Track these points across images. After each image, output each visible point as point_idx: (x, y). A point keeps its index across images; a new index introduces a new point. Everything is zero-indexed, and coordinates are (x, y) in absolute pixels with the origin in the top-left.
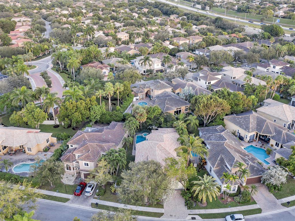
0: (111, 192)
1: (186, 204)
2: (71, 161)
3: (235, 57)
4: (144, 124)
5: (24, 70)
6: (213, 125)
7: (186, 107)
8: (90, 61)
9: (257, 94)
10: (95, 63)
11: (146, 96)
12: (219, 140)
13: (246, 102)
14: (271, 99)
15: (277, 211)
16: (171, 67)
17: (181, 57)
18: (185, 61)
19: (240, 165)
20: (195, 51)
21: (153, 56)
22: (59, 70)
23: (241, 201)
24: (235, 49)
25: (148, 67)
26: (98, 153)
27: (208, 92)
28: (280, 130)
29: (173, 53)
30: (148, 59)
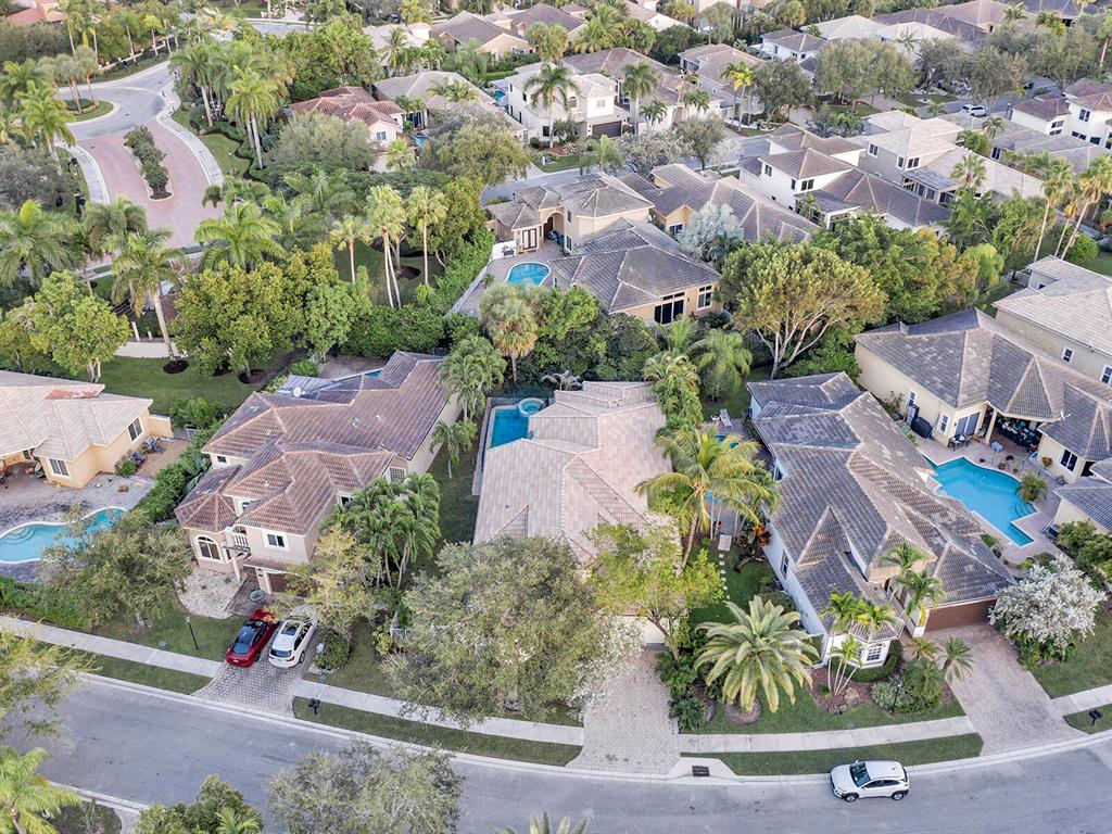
0: (376, 652)
1: (674, 711)
2: (216, 525)
3: (925, 70)
4: (529, 363)
5: (53, 126)
6: (810, 373)
7: (702, 290)
8: (325, 82)
9: (1002, 237)
10: (346, 92)
11: (547, 236)
12: (826, 443)
13: (954, 275)
14: (1059, 255)
15: (1047, 747)
16: (656, 112)
17: (701, 66)
18: (716, 86)
19: (906, 557)
20: (761, 41)
21: (584, 61)
22: (201, 121)
23: (899, 704)
24: (928, 33)
25: (557, 114)
26: (326, 491)
27: (800, 225)
28: (1083, 401)
29: (670, 48)
30: (559, 77)
